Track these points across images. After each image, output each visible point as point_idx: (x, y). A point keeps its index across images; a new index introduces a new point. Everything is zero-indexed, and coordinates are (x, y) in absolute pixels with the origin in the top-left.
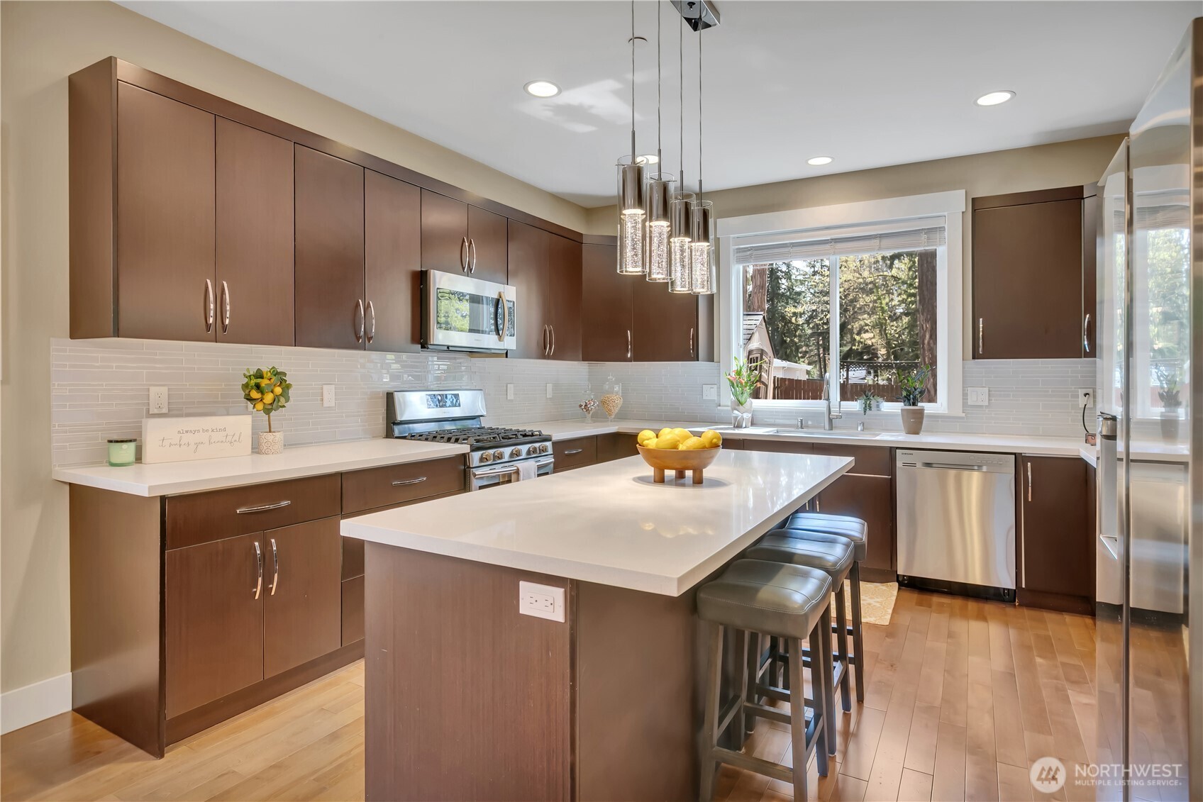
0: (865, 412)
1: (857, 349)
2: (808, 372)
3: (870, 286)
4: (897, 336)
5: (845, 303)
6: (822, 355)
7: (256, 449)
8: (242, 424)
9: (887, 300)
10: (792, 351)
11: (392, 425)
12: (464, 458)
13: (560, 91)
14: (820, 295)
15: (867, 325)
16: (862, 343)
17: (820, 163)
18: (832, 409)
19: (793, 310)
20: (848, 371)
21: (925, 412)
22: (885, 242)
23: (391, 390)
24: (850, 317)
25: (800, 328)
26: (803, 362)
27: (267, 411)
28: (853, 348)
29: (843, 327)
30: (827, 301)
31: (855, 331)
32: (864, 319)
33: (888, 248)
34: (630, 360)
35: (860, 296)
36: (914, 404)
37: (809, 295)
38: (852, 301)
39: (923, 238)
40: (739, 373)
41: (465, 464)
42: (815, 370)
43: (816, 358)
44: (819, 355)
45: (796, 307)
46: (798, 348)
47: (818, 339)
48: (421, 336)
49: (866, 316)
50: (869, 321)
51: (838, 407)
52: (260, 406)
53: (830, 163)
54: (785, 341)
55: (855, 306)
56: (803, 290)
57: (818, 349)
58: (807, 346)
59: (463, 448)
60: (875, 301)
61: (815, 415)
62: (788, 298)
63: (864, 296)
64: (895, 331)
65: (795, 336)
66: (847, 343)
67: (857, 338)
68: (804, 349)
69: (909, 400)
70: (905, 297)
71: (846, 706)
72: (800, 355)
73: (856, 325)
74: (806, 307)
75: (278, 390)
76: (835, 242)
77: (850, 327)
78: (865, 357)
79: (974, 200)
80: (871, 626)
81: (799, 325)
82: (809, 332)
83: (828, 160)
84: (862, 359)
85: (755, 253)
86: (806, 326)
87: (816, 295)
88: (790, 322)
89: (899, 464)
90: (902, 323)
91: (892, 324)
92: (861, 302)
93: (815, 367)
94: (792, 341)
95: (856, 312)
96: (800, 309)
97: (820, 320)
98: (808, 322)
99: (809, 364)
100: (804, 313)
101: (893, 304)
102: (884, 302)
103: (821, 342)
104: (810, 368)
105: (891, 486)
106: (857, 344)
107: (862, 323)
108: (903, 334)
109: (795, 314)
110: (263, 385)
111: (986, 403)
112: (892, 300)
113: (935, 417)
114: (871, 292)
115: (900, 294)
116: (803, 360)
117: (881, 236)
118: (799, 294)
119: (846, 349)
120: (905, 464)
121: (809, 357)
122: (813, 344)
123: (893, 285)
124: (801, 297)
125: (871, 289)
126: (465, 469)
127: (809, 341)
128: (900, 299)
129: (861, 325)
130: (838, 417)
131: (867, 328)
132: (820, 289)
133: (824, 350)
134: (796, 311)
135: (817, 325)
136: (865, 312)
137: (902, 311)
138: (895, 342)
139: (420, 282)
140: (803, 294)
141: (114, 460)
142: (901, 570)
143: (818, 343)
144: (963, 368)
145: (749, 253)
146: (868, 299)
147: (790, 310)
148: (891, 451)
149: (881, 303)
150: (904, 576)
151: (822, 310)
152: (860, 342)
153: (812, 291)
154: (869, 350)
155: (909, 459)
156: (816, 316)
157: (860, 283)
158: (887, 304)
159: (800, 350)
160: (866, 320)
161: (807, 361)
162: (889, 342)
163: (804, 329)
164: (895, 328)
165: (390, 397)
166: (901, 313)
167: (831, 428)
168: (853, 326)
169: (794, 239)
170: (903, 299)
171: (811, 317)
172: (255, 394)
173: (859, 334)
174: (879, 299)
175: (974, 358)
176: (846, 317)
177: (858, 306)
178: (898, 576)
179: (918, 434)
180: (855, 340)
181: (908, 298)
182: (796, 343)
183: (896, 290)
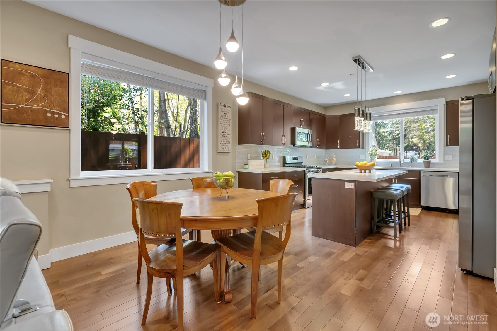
0: (412, 162)
1: (411, 145)
2: (389, 154)
3: (416, 120)
4: (428, 139)
5: (406, 127)
6: (395, 147)
7: (265, 168)
8: (262, 161)
9: (424, 125)
10: (382, 146)
11: (285, 164)
12: (305, 171)
13: (329, 84)
14: (395, 124)
15: (415, 135)
16: (413, 142)
17: (398, 93)
18: (401, 161)
19: (383, 130)
20: (406, 152)
21: (431, 162)
22: (419, 113)
23: (285, 156)
24: (408, 132)
25: (386, 137)
26: (387, 150)
27: (266, 159)
28: (409, 144)
29: (405, 136)
30: (398, 127)
31: (410, 138)
32: (413, 133)
33: (420, 115)
34: (339, 148)
35: (412, 124)
36: (427, 159)
37: (390, 124)
38: (408, 126)
39: (431, 112)
40: (372, 151)
41: (305, 172)
42: (392, 153)
43: (393, 148)
44: (394, 147)
45: (384, 129)
46: (385, 145)
47: (394, 141)
48: (293, 142)
49: (414, 132)
50: (416, 134)
51: (403, 161)
52: (265, 158)
54: (380, 142)
55: (410, 128)
56: (387, 122)
57: (394, 145)
58: (389, 144)
59: (305, 169)
60: (418, 126)
61: (396, 163)
62: (381, 126)
63: (414, 124)
64: (428, 137)
65: (384, 140)
66: (406, 142)
67: (411, 140)
68: (388, 145)
69: (426, 158)
70: (432, 124)
71: (405, 225)
72: (386, 147)
73: (410, 136)
74: (388, 129)
75: (269, 155)
76: (402, 114)
77: (407, 136)
78: (414, 148)
79: (447, 102)
80: (412, 216)
81: (385, 136)
82: (390, 138)
83: (400, 92)
84: (413, 148)
85: (377, 118)
86: (388, 136)
87: (393, 124)
88: (382, 135)
89: (422, 175)
90: (431, 134)
91: (426, 135)
92: (413, 126)
93: (392, 152)
94: (383, 142)
95: (410, 130)
96: (386, 130)
97: (395, 134)
98: (389, 135)
99: (390, 150)
100: (388, 131)
101: (427, 126)
102: (423, 126)
103: (395, 142)
104: (390, 152)
105: (420, 181)
106: (411, 143)
107: (413, 134)
108: (431, 138)
109: (384, 132)
110: (267, 154)
111: (452, 159)
112: (426, 125)
113: (434, 163)
114: (417, 122)
115: (430, 123)
116: (387, 149)
118: (385, 124)
119: (406, 145)
120: (424, 175)
121: (390, 148)
122: (392, 143)
123: (427, 119)
124: (387, 125)
125: (417, 121)
126: (305, 174)
127: (390, 142)
128: (430, 124)
129: (412, 135)
130: (403, 163)
131: (415, 136)
132: (395, 122)
133: (396, 145)
134: (385, 131)
135: (393, 136)
136: (414, 130)
137: (431, 129)
138: (428, 142)
139: (293, 130)
140: (387, 124)
141: (245, 168)
142: (422, 204)
143: (393, 142)
144: (444, 149)
145: (375, 118)
146: (415, 125)
147: (382, 130)
148: (420, 172)
149: (421, 127)
150: (424, 206)
151: (395, 130)
152: (412, 142)
153: (391, 123)
154: (415, 145)
155: (425, 174)
156: (393, 132)
157: (412, 119)
158: (424, 127)
159: (386, 145)
160: (415, 133)
161: (389, 150)
162: (425, 142)
163: (388, 138)
164: (428, 136)
165: (284, 157)
166: (431, 130)
167: (401, 167)
168: (409, 136)
170: (432, 125)
171: (391, 133)
172: (265, 156)
173: (411, 139)
174: (421, 125)
175: (447, 146)
176: (406, 132)
177: (411, 128)
178: (422, 206)
179: (429, 168)
180: (410, 141)
181: (433, 124)
182: (384, 143)
183: (429, 121)
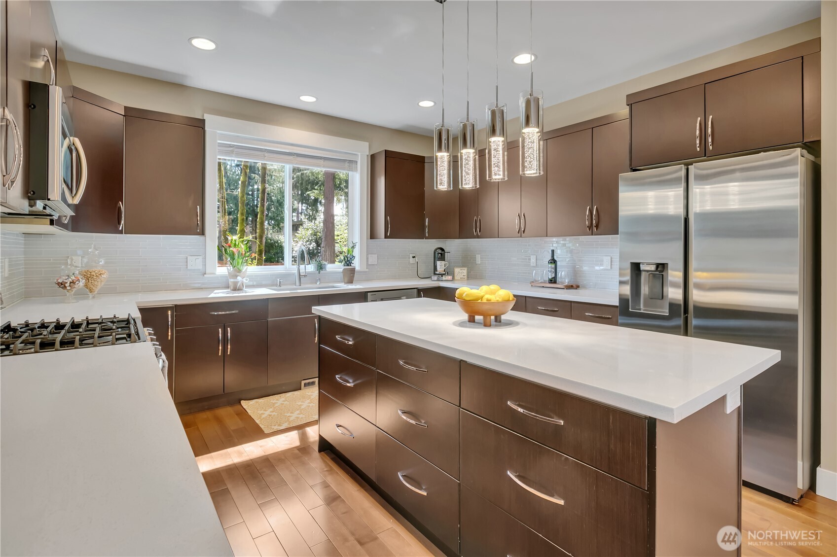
0: (318, 271)
17: (308, 100)
22: (327, 163)
33: (324, 167)
34: (121, 232)
36: (349, 265)
39: (346, 165)
51: (304, 269)
53: (315, 101)
76: (297, 156)
85: (236, 150)
111: (376, 263)
117: (325, 159)
130: (305, 276)
144: (367, 243)
145: (231, 149)
148: (365, 294)
155: (374, 298)
167: (300, 284)
169: (269, 146)
175: (371, 238)
